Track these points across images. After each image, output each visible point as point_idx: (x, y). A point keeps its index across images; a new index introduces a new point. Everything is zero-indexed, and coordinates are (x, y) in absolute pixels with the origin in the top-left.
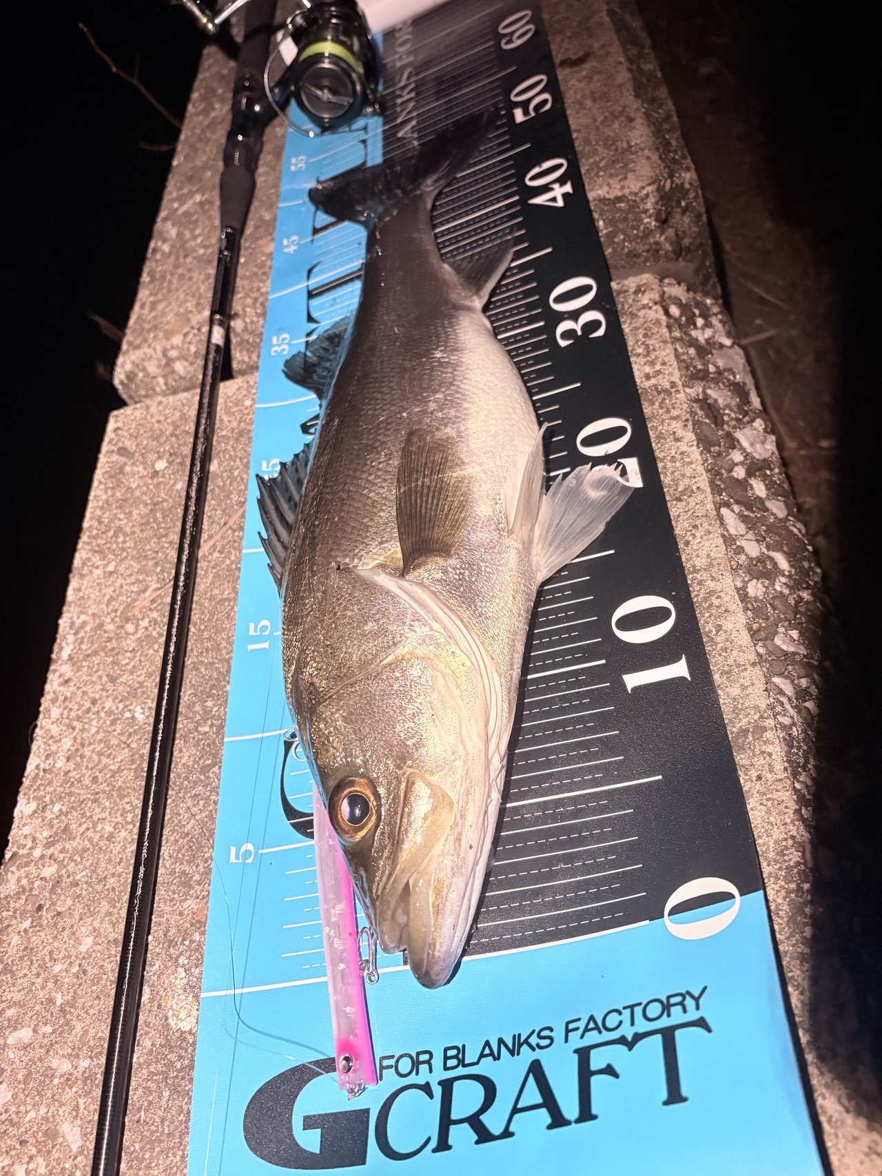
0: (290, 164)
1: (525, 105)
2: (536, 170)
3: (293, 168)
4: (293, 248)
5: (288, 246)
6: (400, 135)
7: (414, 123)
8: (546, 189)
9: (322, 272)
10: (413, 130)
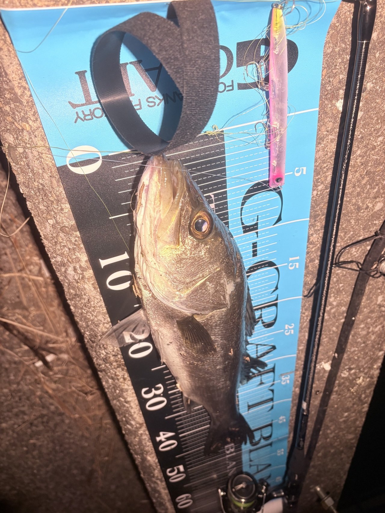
0: (284, 452)
1: (179, 472)
2: (173, 447)
3: (283, 450)
4: (281, 418)
5: (283, 419)
6: (234, 463)
7: (228, 467)
8: (168, 439)
9: (267, 408)
10: (228, 465)
